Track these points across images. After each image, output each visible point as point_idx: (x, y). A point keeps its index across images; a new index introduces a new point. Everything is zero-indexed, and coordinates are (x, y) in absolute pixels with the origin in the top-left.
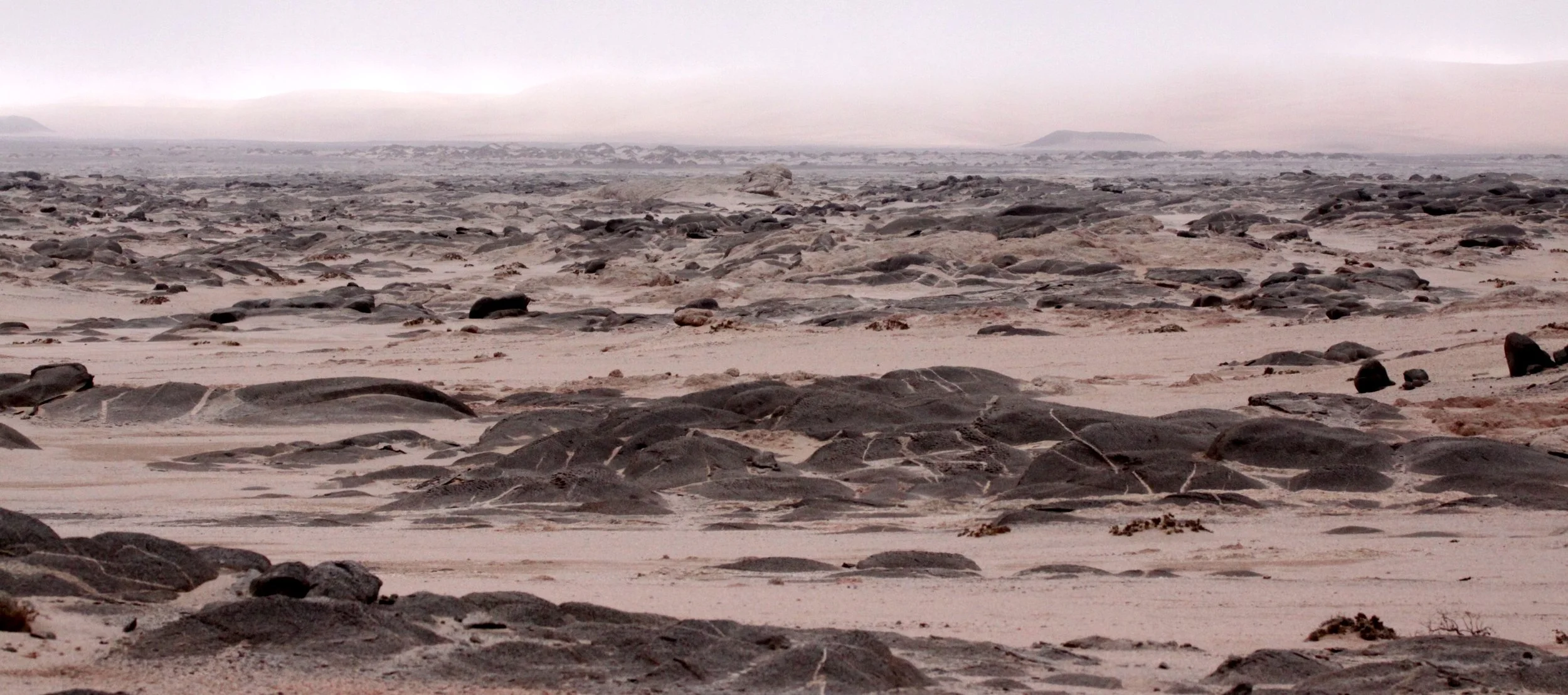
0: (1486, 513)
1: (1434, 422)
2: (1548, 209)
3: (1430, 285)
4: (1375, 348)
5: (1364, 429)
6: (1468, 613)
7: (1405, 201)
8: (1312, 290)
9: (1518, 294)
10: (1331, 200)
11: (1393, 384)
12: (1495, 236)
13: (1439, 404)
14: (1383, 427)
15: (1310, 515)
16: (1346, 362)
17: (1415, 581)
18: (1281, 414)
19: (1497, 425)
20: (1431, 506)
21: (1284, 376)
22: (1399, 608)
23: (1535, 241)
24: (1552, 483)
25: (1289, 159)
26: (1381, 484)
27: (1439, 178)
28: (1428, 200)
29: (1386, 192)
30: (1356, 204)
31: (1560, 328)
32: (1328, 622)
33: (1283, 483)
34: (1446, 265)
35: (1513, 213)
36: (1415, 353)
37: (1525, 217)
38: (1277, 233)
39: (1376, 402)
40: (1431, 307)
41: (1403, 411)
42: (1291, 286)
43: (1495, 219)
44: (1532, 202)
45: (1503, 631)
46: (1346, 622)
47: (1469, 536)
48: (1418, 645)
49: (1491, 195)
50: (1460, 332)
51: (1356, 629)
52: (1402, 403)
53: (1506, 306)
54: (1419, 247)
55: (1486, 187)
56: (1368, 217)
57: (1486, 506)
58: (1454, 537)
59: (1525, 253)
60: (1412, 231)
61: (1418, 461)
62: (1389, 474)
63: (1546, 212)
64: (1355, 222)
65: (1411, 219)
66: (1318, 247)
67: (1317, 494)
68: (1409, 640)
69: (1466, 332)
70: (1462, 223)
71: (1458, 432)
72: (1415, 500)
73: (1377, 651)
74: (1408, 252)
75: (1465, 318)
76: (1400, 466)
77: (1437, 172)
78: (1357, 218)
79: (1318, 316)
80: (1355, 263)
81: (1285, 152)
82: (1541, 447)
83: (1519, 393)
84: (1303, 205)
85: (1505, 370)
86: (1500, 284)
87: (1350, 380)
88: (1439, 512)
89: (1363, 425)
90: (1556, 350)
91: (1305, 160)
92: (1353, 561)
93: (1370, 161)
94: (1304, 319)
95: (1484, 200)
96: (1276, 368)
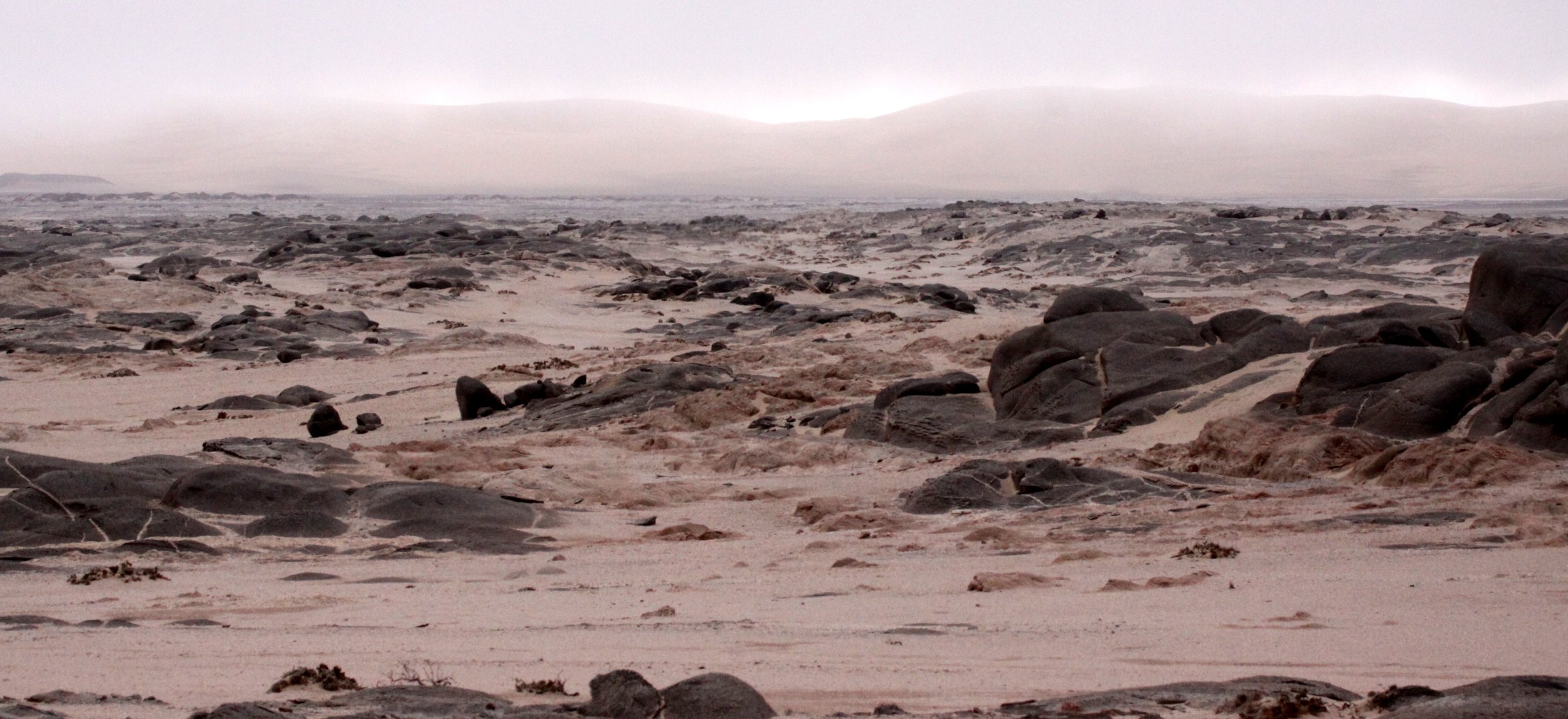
0: (441, 558)
1: (387, 466)
2: (496, 250)
3: (380, 327)
4: (327, 391)
5: (317, 474)
6: (428, 662)
7: (354, 243)
8: (262, 332)
9: (467, 336)
10: (282, 241)
11: (346, 428)
12: (443, 278)
13: (393, 448)
14: (337, 471)
15: (266, 562)
16: (299, 405)
17: (373, 628)
18: (236, 460)
19: (450, 469)
20: (386, 551)
21: (237, 421)
22: (358, 656)
23: (483, 283)
24: (505, 527)
25: (238, 201)
26: (336, 530)
27: (387, 219)
28: (378, 242)
29: (334, 233)
30: (305, 246)
31: (510, 371)
32: (290, 674)
33: (239, 530)
34: (396, 306)
35: (460, 254)
36: (367, 397)
37: (472, 258)
38: (227, 275)
39: (329, 447)
40: (380, 349)
41: (357, 455)
42: (241, 328)
43: (442, 260)
44: (480, 243)
45: (463, 680)
46: (308, 673)
47: (424, 581)
48: (381, 696)
49: (439, 237)
50: (411, 375)
51: (319, 680)
52: (356, 447)
53: (455, 349)
54: (368, 289)
55: (433, 229)
56: (317, 259)
57: (440, 550)
58: (410, 583)
59: (473, 294)
60: (361, 273)
61: (374, 505)
62: (344, 520)
63: (493, 254)
64: (305, 264)
65: (360, 261)
66: (268, 290)
67: (273, 540)
68: (372, 691)
69: (417, 375)
70: (410, 265)
71: (411, 477)
72: (370, 545)
73: (339, 702)
74: (357, 294)
75: (415, 361)
76: (355, 511)
77: (385, 213)
78: (306, 261)
79: (268, 358)
80: (305, 305)
81: (233, 194)
82: (494, 491)
83: (471, 437)
84: (252, 246)
85: (457, 414)
86: (449, 325)
87: (303, 424)
88: (395, 558)
89: (317, 469)
90: (507, 393)
91: (254, 202)
92: (311, 608)
93: (318, 202)
94: (256, 363)
95: (432, 242)
96: (229, 412)
